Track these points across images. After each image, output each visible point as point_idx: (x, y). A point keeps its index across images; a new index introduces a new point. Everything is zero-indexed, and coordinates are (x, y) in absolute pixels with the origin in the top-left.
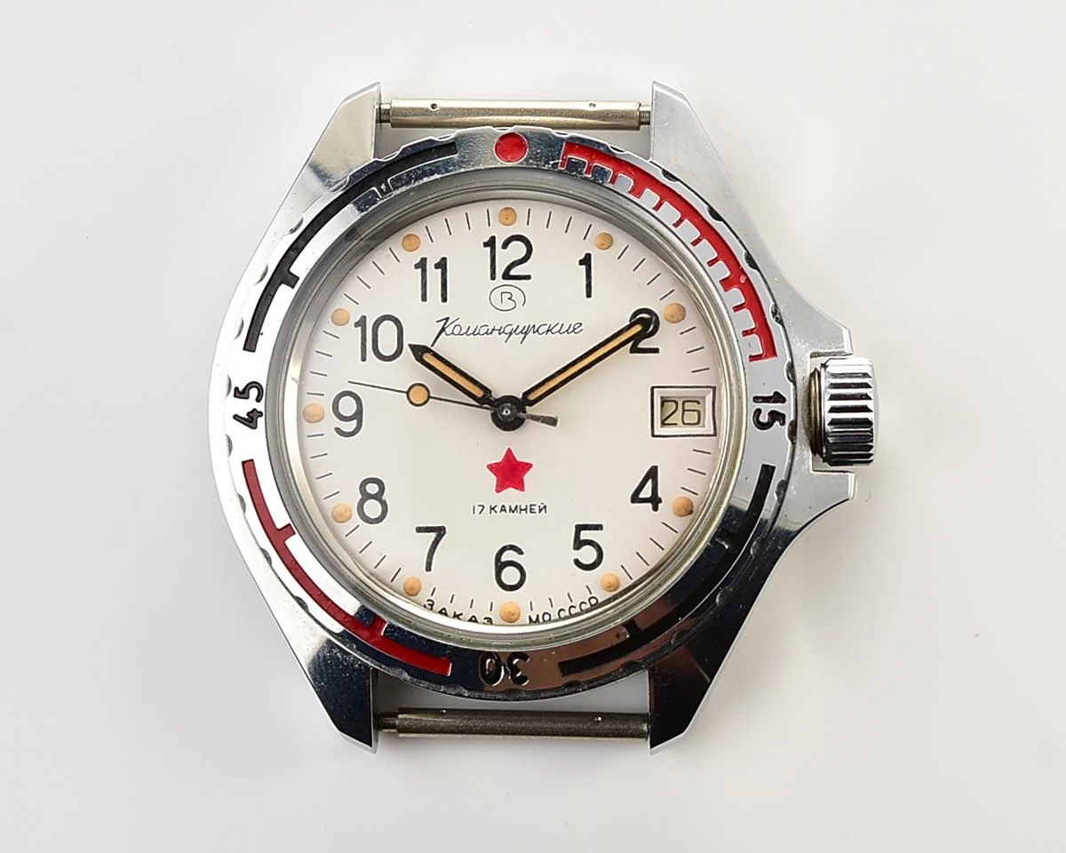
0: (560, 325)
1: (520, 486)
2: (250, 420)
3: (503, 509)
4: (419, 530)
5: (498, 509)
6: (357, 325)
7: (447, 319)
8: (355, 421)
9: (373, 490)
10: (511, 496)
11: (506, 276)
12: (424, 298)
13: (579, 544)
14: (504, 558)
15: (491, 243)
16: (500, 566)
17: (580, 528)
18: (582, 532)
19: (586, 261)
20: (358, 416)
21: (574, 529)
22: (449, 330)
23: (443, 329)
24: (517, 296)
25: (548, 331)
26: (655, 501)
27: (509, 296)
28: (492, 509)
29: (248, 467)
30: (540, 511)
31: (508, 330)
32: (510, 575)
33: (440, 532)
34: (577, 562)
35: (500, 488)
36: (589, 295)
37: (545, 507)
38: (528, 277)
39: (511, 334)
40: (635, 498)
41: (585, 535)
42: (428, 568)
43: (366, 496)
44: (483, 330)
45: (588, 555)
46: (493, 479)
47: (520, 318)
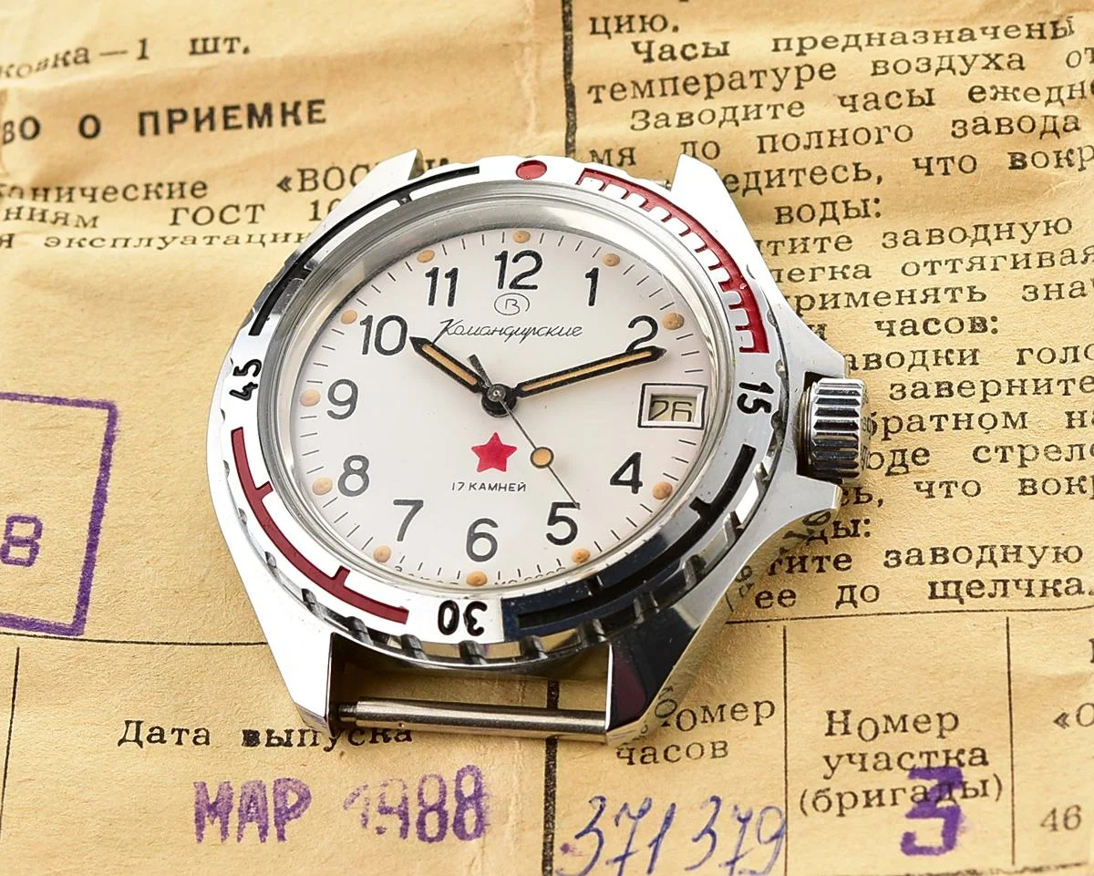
0: (560, 329)
1: (502, 467)
2: (245, 394)
3: (483, 486)
4: (397, 502)
5: (477, 487)
6: (362, 323)
7: (452, 321)
8: (348, 406)
9: (357, 467)
10: (493, 475)
11: (514, 285)
12: (431, 302)
13: (553, 520)
14: (478, 530)
15: (503, 257)
16: (473, 537)
17: (556, 505)
18: (559, 509)
19: (593, 275)
20: (352, 401)
21: (551, 506)
22: (451, 331)
23: (446, 329)
24: (522, 303)
25: (548, 333)
26: (635, 484)
27: (514, 302)
28: (472, 486)
29: (237, 435)
30: (519, 490)
31: (508, 332)
32: (482, 547)
33: (417, 505)
34: (550, 537)
35: (481, 468)
36: (592, 303)
37: (524, 486)
38: (535, 287)
39: (511, 334)
40: (615, 480)
41: (560, 512)
42: (400, 538)
43: (349, 471)
44: (486, 330)
45: (562, 530)
46: (476, 460)
47: (522, 322)
